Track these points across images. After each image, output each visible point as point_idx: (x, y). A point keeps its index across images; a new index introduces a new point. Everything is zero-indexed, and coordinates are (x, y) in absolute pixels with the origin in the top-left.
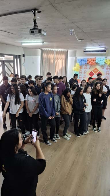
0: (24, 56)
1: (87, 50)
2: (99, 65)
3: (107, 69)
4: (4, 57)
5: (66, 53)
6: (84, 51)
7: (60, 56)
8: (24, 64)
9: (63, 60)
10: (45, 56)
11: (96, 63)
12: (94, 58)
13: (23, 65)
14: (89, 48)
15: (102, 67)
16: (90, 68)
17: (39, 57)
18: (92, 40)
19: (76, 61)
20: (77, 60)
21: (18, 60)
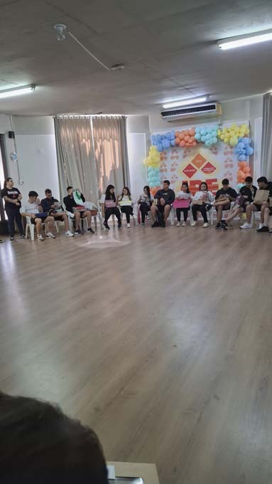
2: (206, 147)
3: (226, 154)
5: (121, 124)
6: (164, 114)
7: (105, 132)
9: (116, 141)
10: (66, 133)
11: (196, 141)
12: (189, 129)
15: (214, 148)
16: (184, 157)
19: (149, 143)
20: (151, 139)
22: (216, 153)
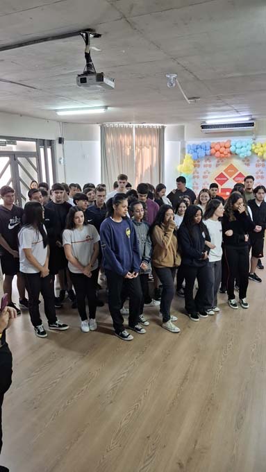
0: (61, 141)
1: (209, 123)
2: (239, 158)
3: (257, 166)
4: (15, 144)
5: (160, 133)
6: (203, 127)
7: (146, 140)
8: (62, 161)
9: (154, 148)
10: (110, 139)
11: (231, 153)
12: (225, 141)
13: (60, 162)
14: (213, 119)
15: (247, 160)
16: (217, 166)
17: (98, 144)
18: (219, 98)
19: (183, 150)
20: (186, 147)
21: (49, 150)
22: (248, 165)
